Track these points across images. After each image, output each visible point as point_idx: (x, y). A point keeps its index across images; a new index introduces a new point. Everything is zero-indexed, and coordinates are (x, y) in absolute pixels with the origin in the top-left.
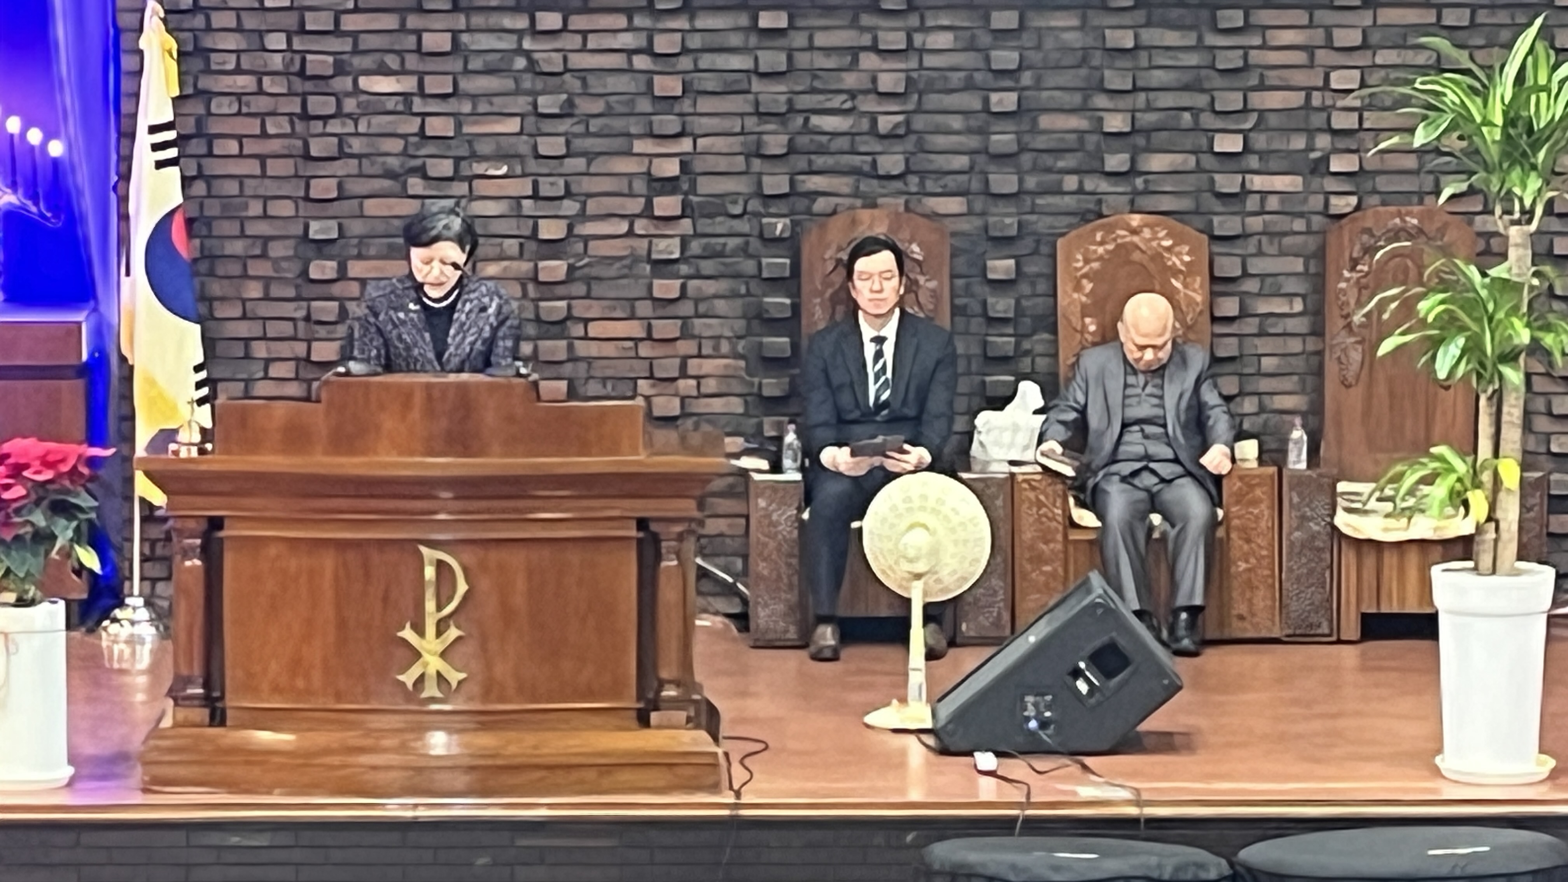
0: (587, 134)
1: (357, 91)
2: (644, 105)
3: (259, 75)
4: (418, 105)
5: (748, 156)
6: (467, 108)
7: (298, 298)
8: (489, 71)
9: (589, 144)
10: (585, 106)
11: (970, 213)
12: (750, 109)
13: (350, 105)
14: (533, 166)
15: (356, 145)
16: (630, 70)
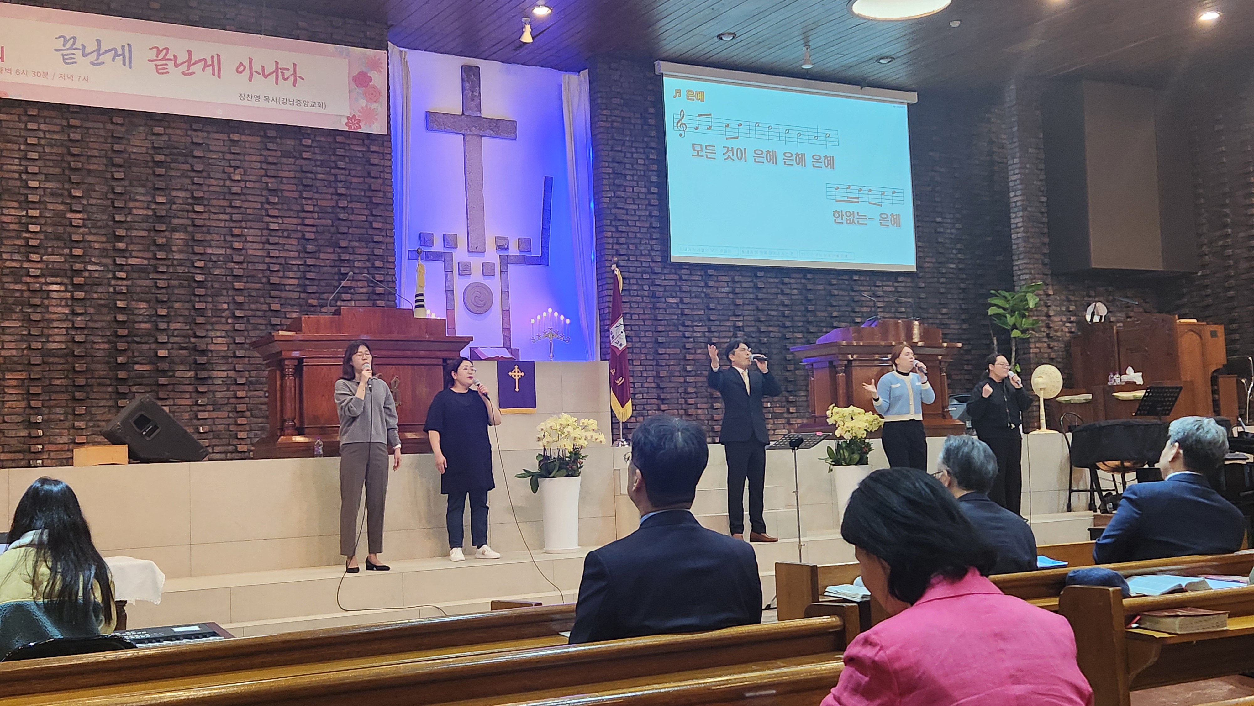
0: (719, 315)
1: (666, 302)
2: (732, 307)
3: (642, 297)
4: (680, 306)
5: (755, 321)
6: (691, 306)
7: (653, 360)
8: (696, 297)
9: (721, 317)
10: (719, 307)
11: (804, 337)
12: (755, 309)
13: (664, 306)
14: (708, 323)
15: (667, 317)
16: (728, 298)
